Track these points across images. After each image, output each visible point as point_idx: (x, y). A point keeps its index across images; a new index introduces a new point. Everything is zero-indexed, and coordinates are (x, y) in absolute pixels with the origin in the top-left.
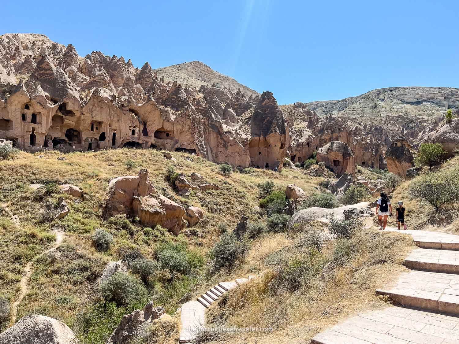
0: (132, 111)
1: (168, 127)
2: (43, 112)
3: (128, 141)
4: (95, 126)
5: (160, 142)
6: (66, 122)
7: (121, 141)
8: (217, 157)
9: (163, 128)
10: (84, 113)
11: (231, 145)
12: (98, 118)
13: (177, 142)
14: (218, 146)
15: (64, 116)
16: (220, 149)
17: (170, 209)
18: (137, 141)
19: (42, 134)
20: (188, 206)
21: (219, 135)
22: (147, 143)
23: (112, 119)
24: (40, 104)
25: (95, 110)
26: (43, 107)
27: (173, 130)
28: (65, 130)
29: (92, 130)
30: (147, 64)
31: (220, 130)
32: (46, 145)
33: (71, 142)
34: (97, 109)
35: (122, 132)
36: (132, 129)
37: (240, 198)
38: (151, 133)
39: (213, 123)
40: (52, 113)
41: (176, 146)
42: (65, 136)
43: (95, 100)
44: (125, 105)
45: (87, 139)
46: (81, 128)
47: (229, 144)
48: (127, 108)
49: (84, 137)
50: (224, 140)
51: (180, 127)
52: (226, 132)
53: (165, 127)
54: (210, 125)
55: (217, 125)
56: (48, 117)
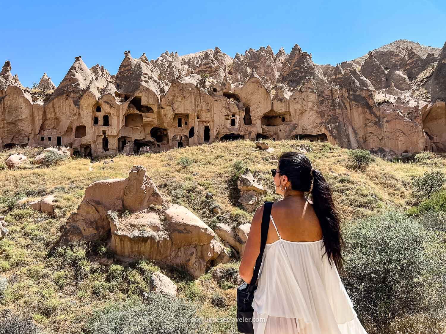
0: (228, 95)
1: (279, 108)
2: (113, 111)
3: (225, 134)
4: (183, 121)
5: (271, 130)
6: (145, 119)
7: (215, 135)
8: (365, 141)
9: (272, 110)
10: (163, 106)
11: (388, 121)
12: (181, 110)
13: (295, 127)
14: (366, 125)
15: (143, 114)
16: (369, 129)
17: (180, 232)
18: (236, 133)
19: (114, 137)
20: (239, 224)
21: (366, 110)
22: (250, 133)
23: (199, 108)
24: (108, 103)
25: (177, 101)
26: (111, 106)
27: (289, 111)
28: (148, 130)
29: (180, 125)
30: (296, 46)
31: (370, 102)
32: (120, 150)
33: (159, 144)
34: (180, 99)
35: (215, 123)
36: (230, 118)
37: (361, 206)
38: (255, 120)
39: (358, 93)
40: (122, 112)
41: (294, 133)
42: (151, 136)
43: (175, 89)
44: (218, 89)
45: (174, 138)
46: (165, 125)
47: (385, 120)
48: (221, 93)
49: (171, 135)
50: (375, 115)
51: (298, 106)
52: (379, 104)
53: (275, 109)
54: (352, 97)
55: (364, 95)
56: (118, 116)
